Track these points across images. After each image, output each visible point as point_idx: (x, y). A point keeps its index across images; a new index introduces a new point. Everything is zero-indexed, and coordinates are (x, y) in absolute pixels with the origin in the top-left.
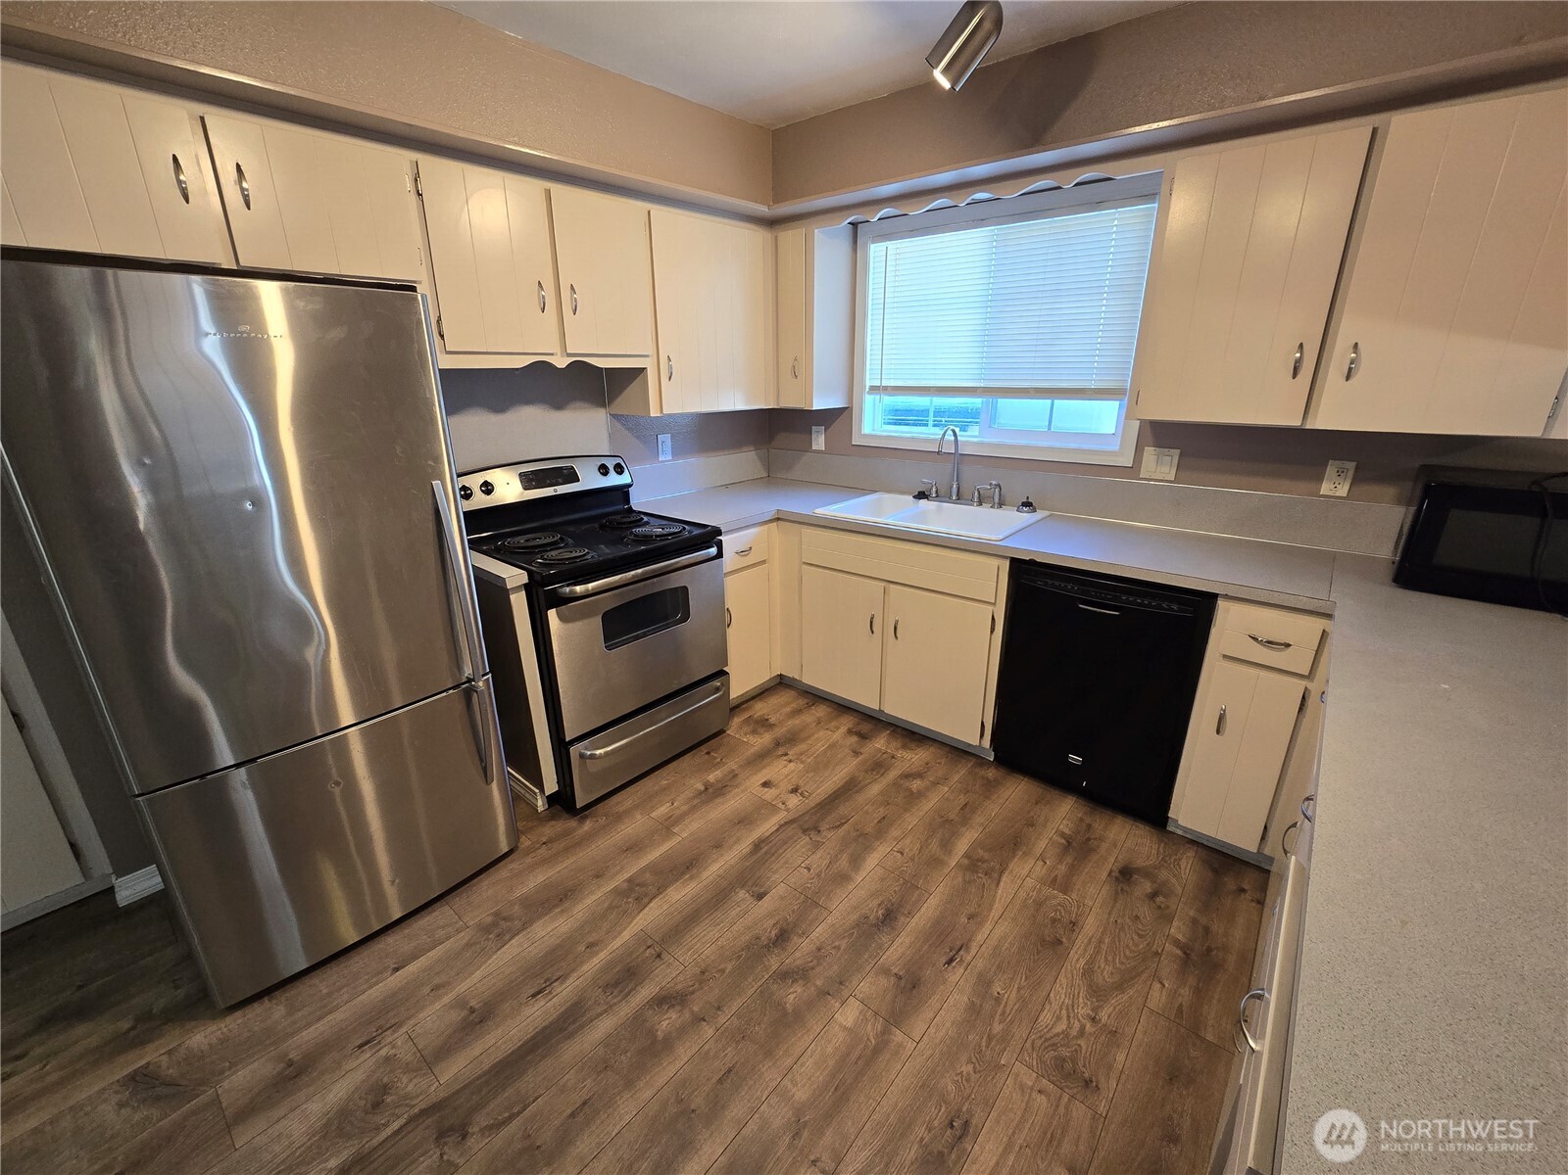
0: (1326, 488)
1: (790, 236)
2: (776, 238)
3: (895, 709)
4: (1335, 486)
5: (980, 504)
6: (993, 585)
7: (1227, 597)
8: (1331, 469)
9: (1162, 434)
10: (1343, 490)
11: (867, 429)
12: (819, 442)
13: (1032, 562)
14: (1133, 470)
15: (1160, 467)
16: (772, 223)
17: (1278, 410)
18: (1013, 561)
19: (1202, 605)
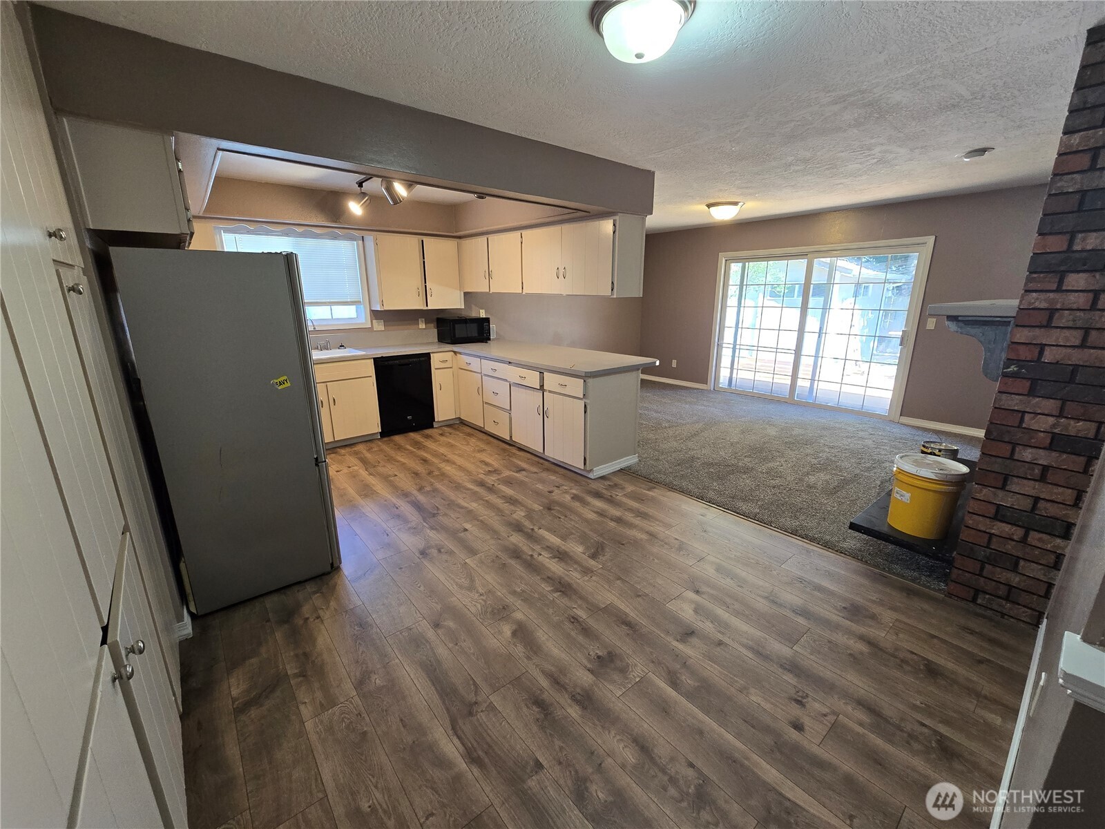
0: (420, 327)
7: (431, 353)
9: (376, 315)
10: (424, 327)
14: (371, 329)
15: (379, 326)
18: (374, 359)
19: (428, 356)
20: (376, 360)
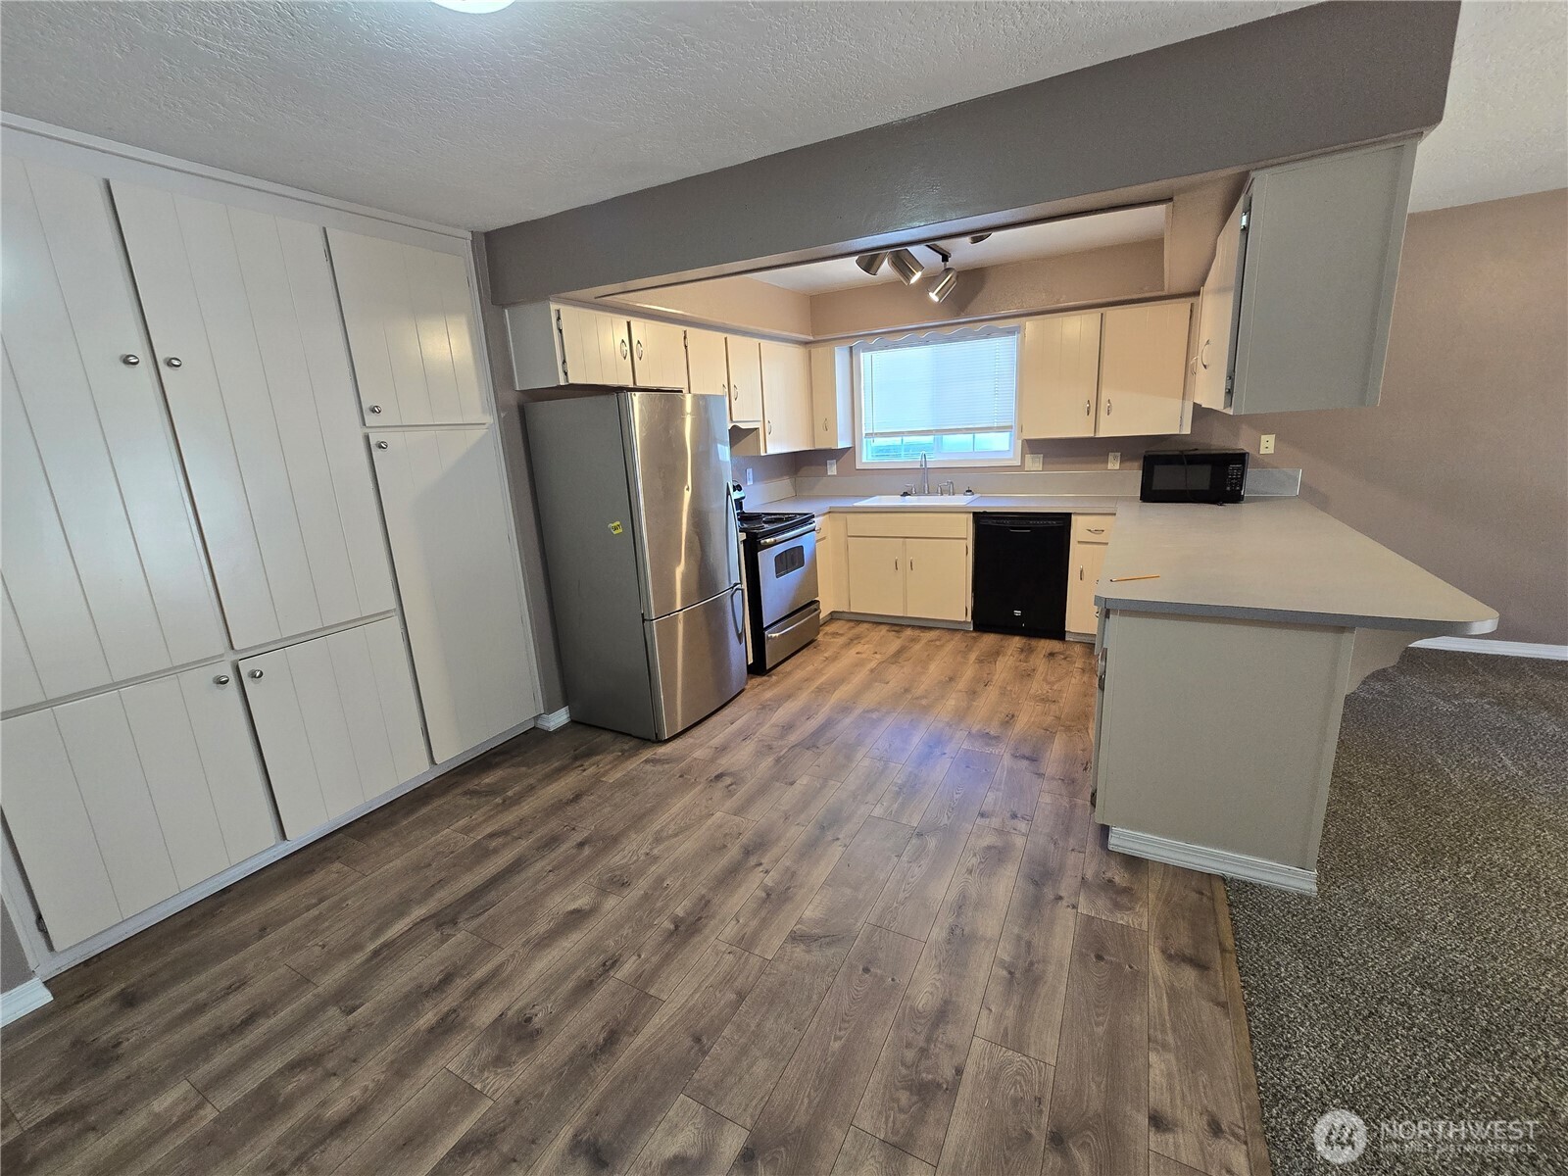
0: (1110, 466)
1: (818, 352)
2: (810, 351)
3: (914, 612)
4: (1114, 464)
5: (942, 494)
6: (966, 528)
7: (1075, 514)
8: (1111, 457)
9: (1033, 446)
10: (1117, 467)
11: (864, 460)
12: (832, 469)
13: (985, 513)
14: (1021, 467)
15: (1034, 464)
16: (806, 343)
17: (1084, 431)
18: (974, 513)
19: (1065, 519)
20: (979, 518)
